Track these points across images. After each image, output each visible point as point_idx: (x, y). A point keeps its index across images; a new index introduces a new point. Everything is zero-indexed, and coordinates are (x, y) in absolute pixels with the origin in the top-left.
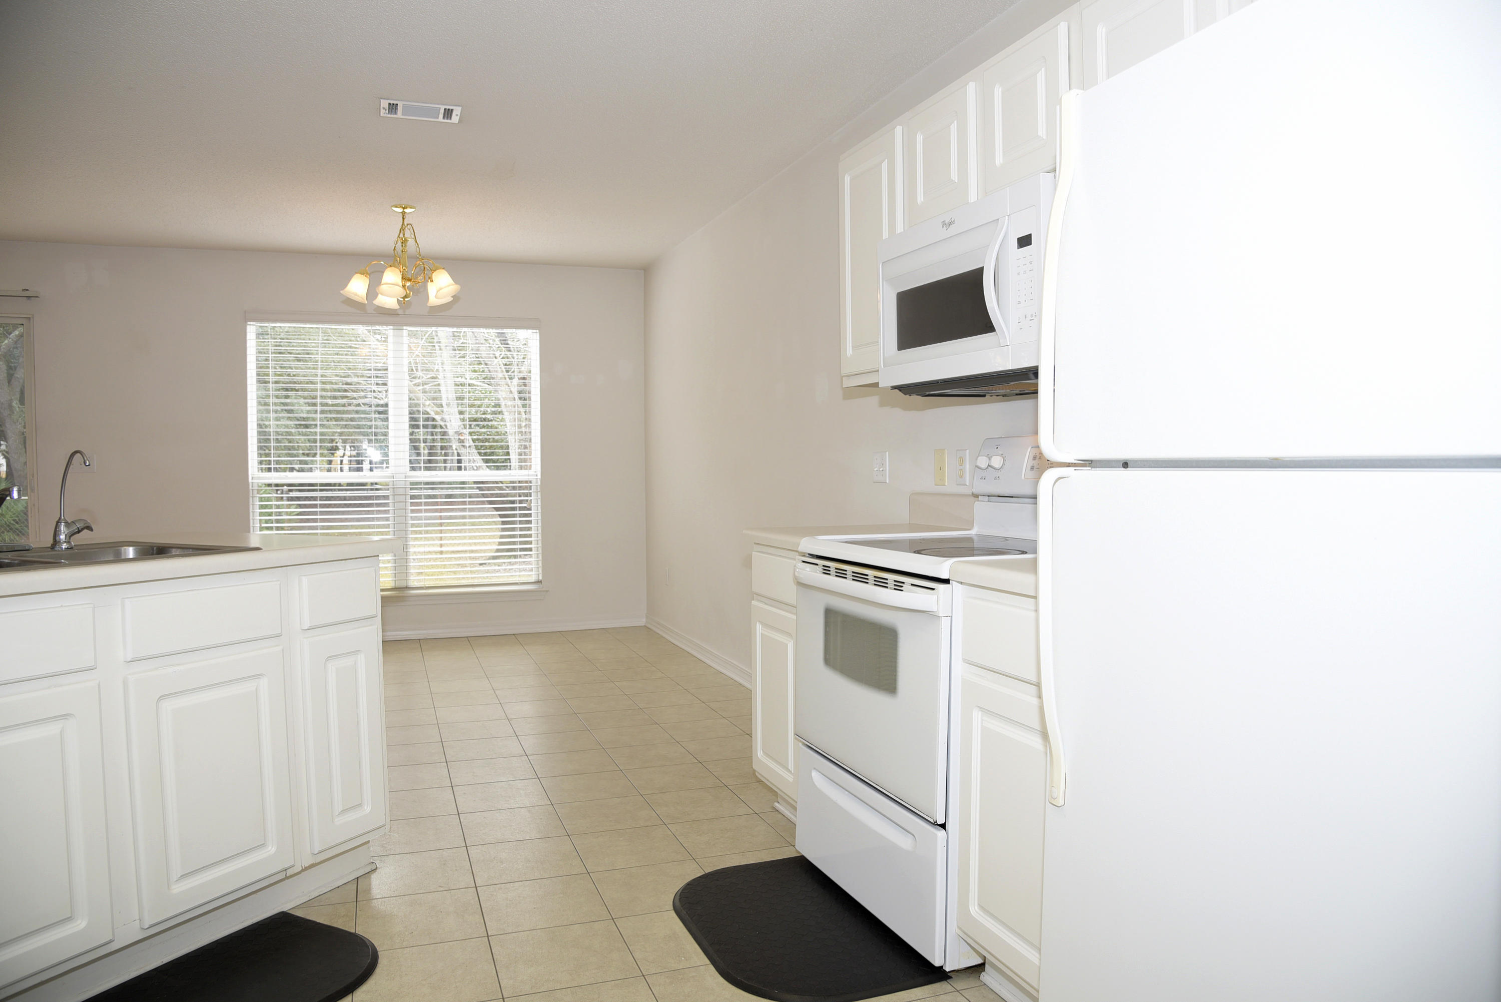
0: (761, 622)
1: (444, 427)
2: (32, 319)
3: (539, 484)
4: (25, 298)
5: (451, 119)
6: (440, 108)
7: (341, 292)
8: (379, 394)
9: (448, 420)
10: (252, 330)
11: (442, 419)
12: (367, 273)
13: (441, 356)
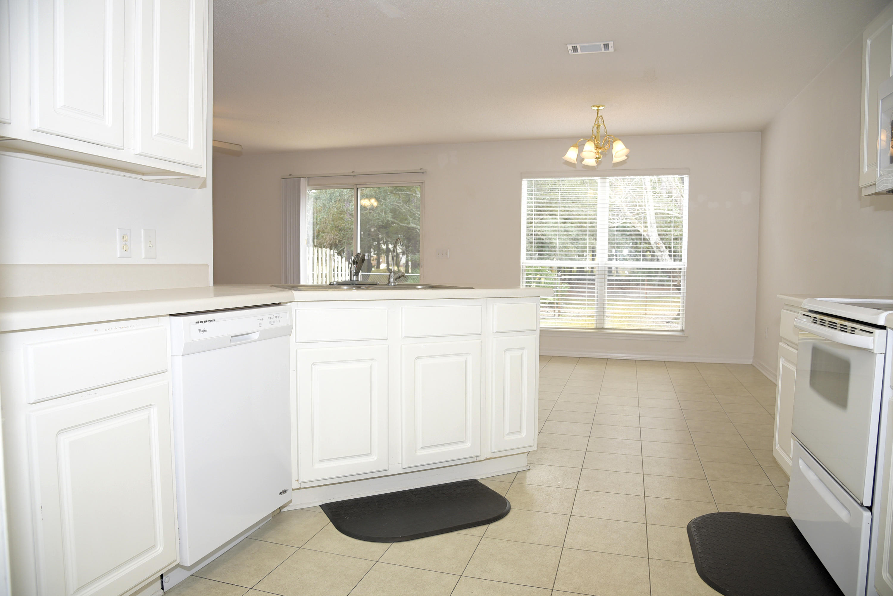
0: (783, 357)
1: (648, 239)
2: (424, 183)
3: (686, 270)
4: (421, 173)
5: (609, 50)
6: (601, 45)
7: (563, 158)
8: (613, 220)
9: (650, 235)
10: (525, 183)
11: (648, 235)
12: (577, 146)
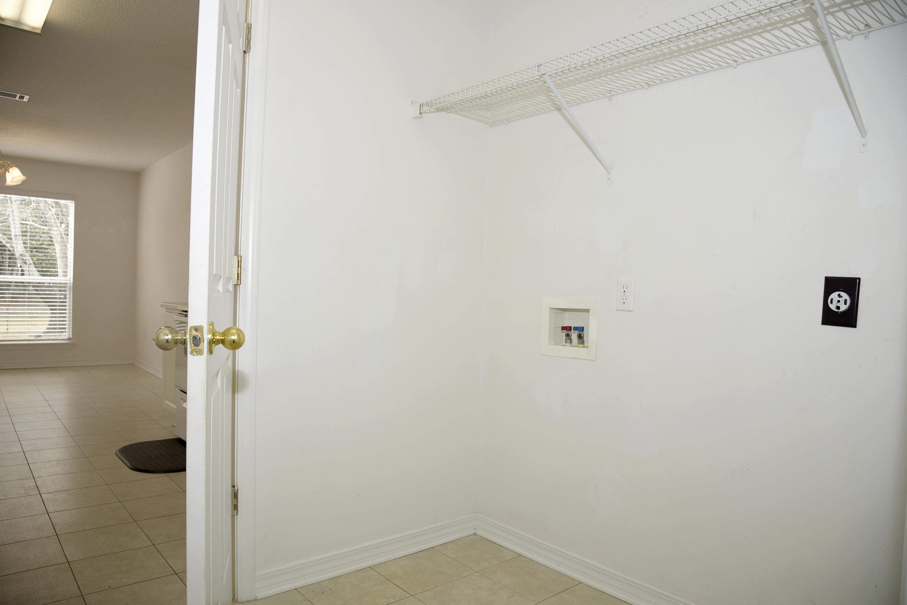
1: (12, 251)
3: (71, 285)
5: (23, 99)
6: (17, 95)
9: (15, 247)
11: (11, 246)
13: (12, 207)
